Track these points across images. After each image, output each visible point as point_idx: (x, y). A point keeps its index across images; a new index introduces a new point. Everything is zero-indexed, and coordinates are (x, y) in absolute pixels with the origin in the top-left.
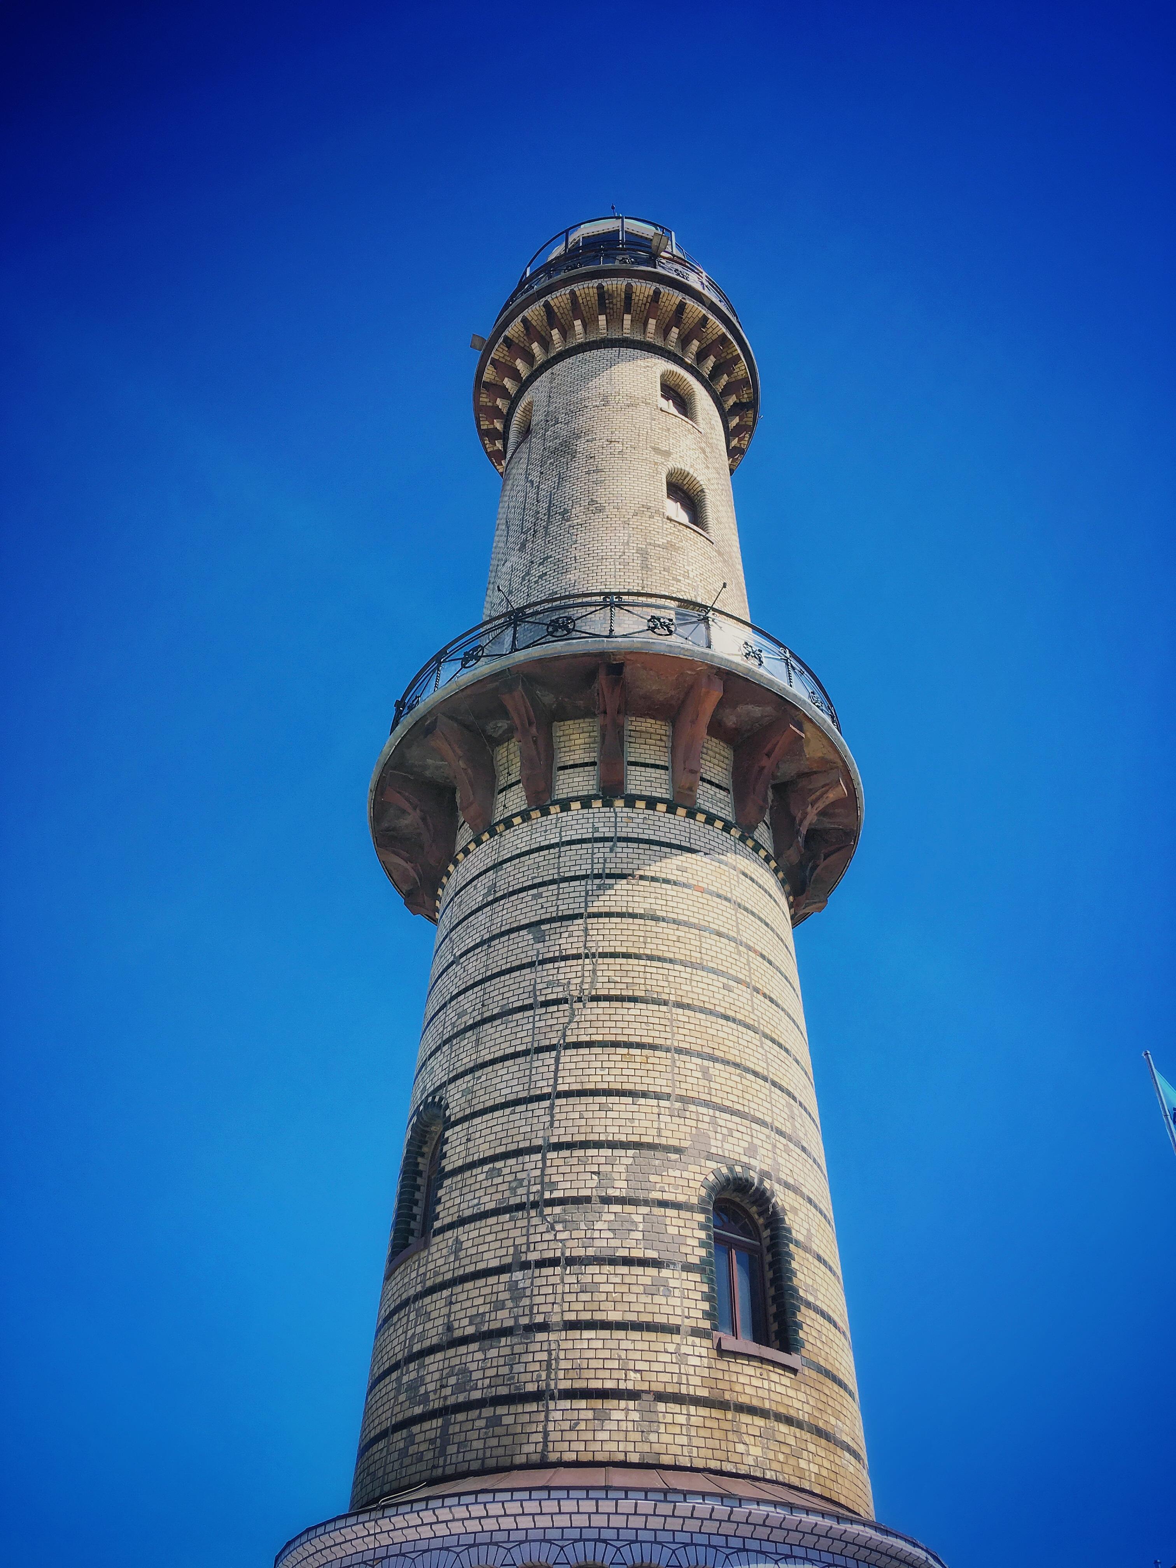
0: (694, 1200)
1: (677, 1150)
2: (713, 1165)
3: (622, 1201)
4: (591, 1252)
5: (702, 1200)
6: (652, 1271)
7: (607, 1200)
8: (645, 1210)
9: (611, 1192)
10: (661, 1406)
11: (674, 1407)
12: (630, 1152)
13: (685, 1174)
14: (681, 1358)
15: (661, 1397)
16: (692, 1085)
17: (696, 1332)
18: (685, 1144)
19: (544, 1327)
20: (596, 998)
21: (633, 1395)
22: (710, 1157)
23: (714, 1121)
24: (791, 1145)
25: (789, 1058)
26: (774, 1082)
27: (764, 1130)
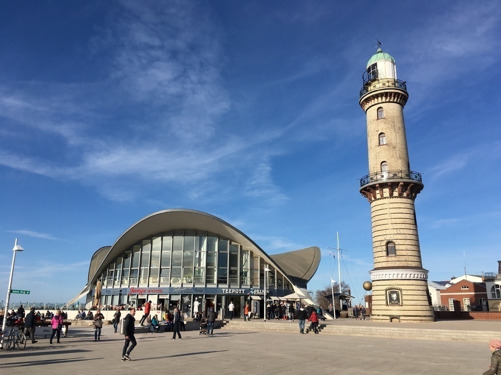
1: (383, 240)
2: (386, 240)
4: (379, 251)
5: (385, 244)
6: (382, 252)
8: (381, 247)
9: (379, 245)
10: (383, 263)
12: (380, 241)
14: (384, 259)
16: (384, 233)
17: (384, 256)
19: (376, 257)
20: (376, 226)
23: (386, 236)
24: (396, 235)
25: (398, 224)
26: (394, 229)
27: (392, 235)
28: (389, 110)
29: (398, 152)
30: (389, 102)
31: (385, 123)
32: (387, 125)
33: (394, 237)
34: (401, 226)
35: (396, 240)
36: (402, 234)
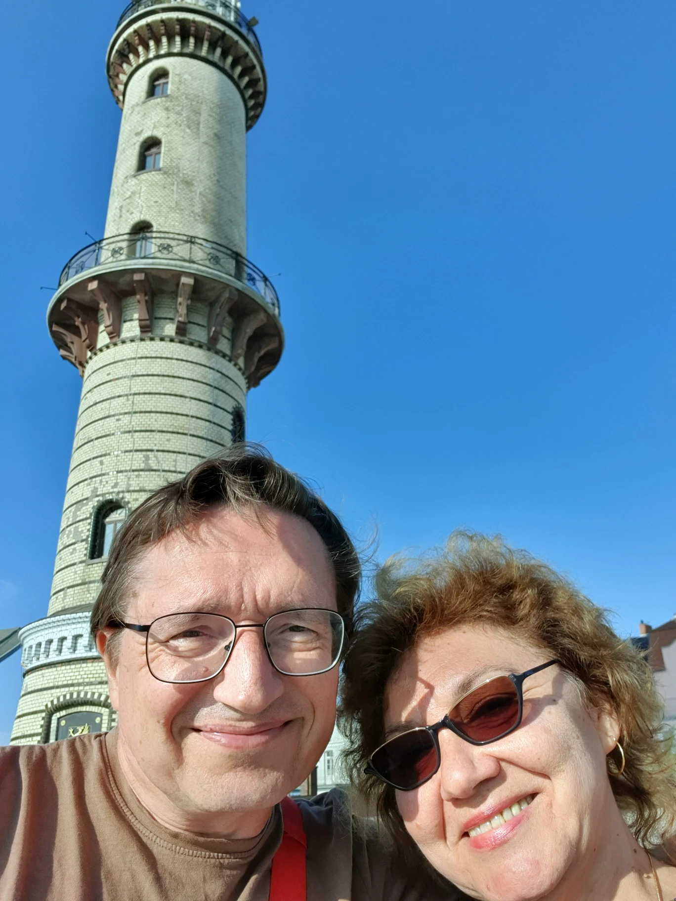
1: (86, 499)
2: (97, 499)
3: (70, 525)
5: (91, 514)
6: (73, 547)
7: (67, 527)
8: (75, 526)
9: (69, 523)
11: (71, 589)
13: (87, 507)
15: (69, 588)
16: (96, 470)
17: (81, 562)
18: (89, 495)
22: (97, 496)
23: (101, 481)
24: (141, 473)
25: (154, 433)
26: (137, 451)
27: (125, 474)
28: (186, 76)
29: (197, 198)
30: (192, 56)
31: (167, 109)
32: (173, 117)
33: (131, 482)
34: (168, 440)
35: (135, 495)
36: (164, 471)
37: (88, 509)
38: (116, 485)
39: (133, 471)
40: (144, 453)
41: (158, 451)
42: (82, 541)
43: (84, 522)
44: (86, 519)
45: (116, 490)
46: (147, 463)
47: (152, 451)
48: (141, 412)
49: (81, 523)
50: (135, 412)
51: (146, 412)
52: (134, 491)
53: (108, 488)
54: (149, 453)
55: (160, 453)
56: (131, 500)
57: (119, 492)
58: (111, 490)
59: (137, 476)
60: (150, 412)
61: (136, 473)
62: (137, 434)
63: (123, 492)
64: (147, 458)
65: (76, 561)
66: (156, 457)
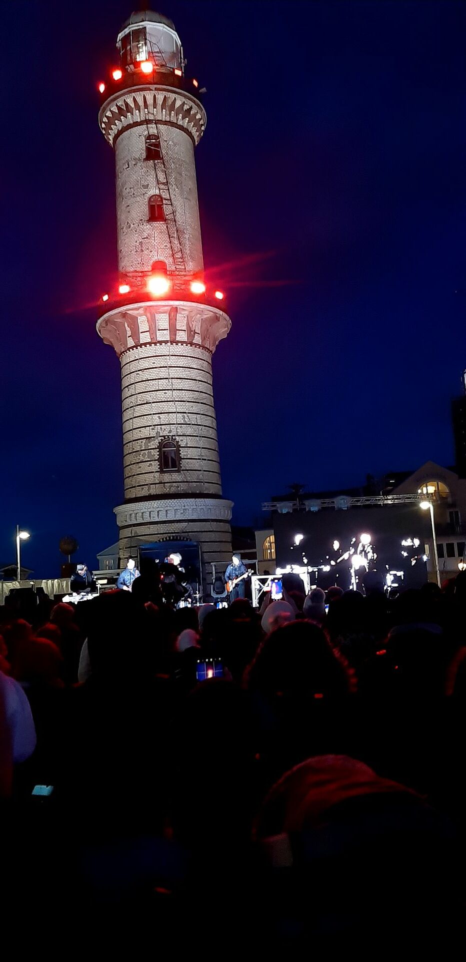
0: (157, 447)
1: (154, 437)
2: (161, 438)
3: (144, 450)
4: (140, 461)
6: (149, 463)
7: (141, 450)
8: (147, 451)
9: (142, 449)
10: (151, 486)
12: (145, 440)
13: (155, 442)
14: (154, 477)
15: (151, 484)
16: (157, 422)
19: (134, 475)
20: (138, 405)
21: (147, 485)
22: (160, 437)
23: (161, 428)
24: (182, 426)
25: (185, 403)
26: (178, 413)
27: (174, 426)
33: (178, 431)
34: (192, 407)
35: (181, 438)
36: (193, 424)
37: (155, 444)
38: (170, 431)
39: (178, 424)
40: (182, 414)
41: (188, 413)
42: (155, 460)
43: (155, 450)
44: (156, 448)
45: (170, 434)
46: (184, 421)
47: (185, 413)
48: (177, 390)
49: (152, 450)
50: (174, 390)
51: (179, 390)
52: (180, 436)
53: (166, 433)
54: (184, 414)
55: (190, 414)
56: (179, 441)
57: (173, 436)
58: (168, 434)
59: (181, 427)
60: (182, 390)
61: (180, 426)
62: (177, 403)
63: (174, 436)
64: (184, 417)
65: (153, 471)
66: (188, 416)
